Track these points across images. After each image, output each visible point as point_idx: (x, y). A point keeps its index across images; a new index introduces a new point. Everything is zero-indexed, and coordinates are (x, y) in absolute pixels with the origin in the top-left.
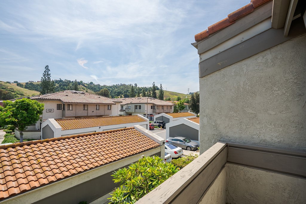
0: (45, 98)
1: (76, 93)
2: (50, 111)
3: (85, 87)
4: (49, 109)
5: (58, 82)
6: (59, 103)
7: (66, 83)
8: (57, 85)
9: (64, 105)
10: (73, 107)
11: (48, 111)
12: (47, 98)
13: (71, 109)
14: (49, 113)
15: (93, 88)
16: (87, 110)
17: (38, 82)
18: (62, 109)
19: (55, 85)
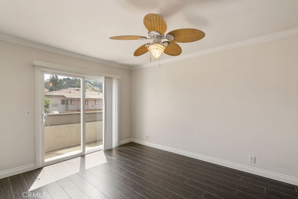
0: (51, 94)
1: (78, 90)
2: (56, 105)
3: (92, 84)
4: (55, 104)
5: (66, 80)
6: (63, 99)
7: (73, 80)
8: (65, 83)
9: (67, 100)
10: (75, 102)
11: (54, 106)
12: (53, 94)
13: (73, 103)
14: (55, 107)
15: (99, 85)
16: (88, 104)
17: (47, 80)
18: (66, 104)
19: (63, 83)
